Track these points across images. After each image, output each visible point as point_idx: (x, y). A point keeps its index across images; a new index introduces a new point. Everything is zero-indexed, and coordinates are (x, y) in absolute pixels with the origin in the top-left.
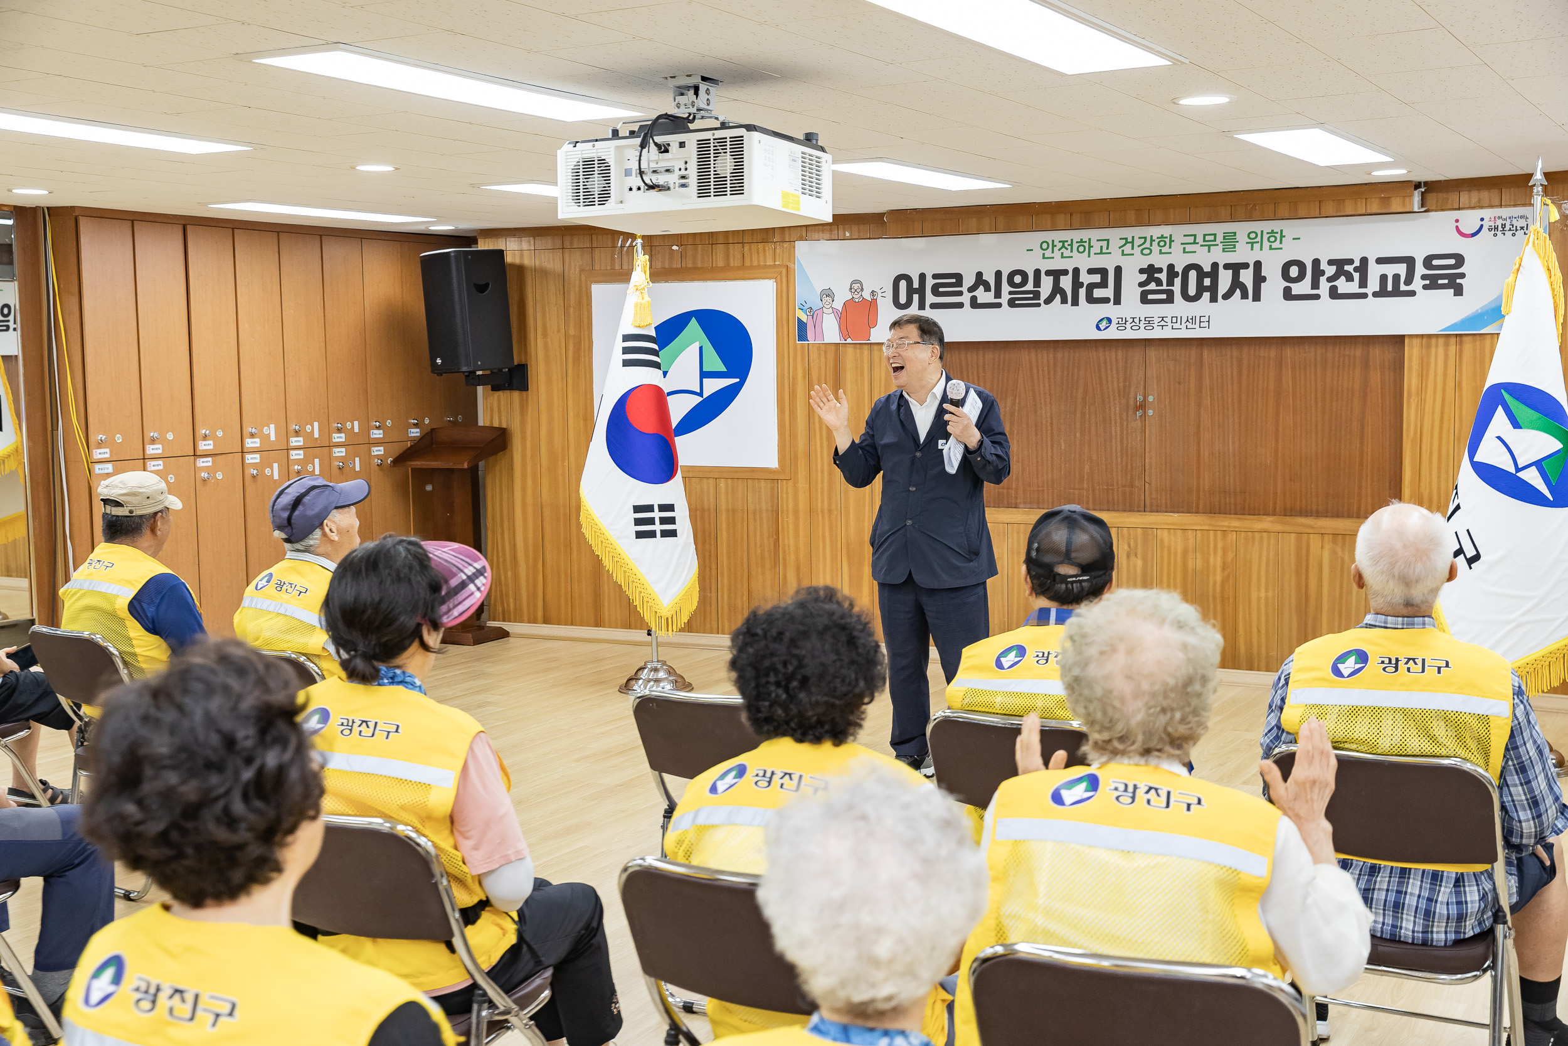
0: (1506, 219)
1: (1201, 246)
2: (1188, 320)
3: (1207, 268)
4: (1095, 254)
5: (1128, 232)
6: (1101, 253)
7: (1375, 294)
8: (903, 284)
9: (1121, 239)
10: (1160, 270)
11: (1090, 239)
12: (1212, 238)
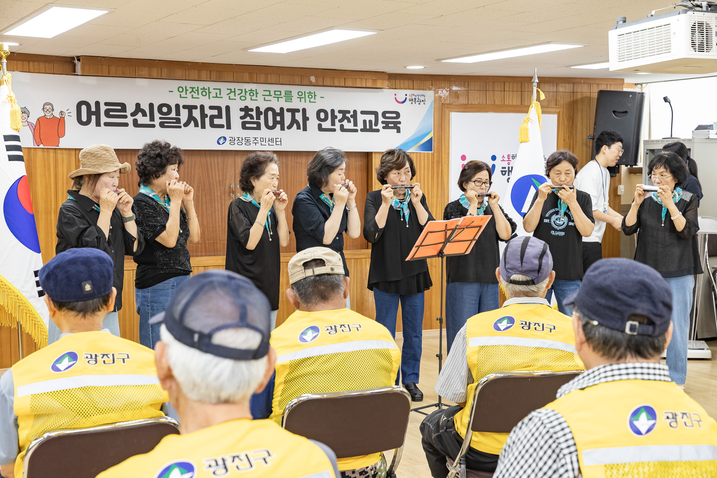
0: (416, 96)
1: (274, 97)
2: (269, 140)
3: (278, 111)
4: (213, 97)
5: (232, 86)
6: (217, 97)
7: (362, 130)
8: (84, 108)
9: (228, 89)
10: (252, 110)
11: (209, 88)
12: (279, 93)
